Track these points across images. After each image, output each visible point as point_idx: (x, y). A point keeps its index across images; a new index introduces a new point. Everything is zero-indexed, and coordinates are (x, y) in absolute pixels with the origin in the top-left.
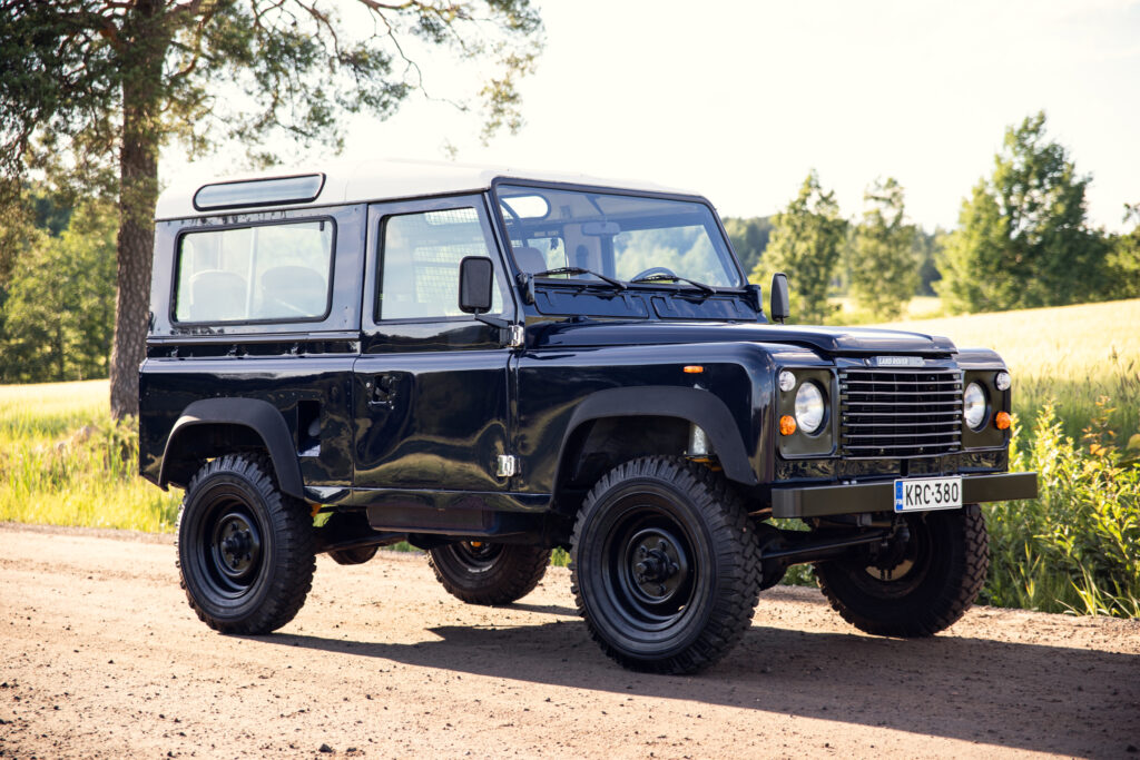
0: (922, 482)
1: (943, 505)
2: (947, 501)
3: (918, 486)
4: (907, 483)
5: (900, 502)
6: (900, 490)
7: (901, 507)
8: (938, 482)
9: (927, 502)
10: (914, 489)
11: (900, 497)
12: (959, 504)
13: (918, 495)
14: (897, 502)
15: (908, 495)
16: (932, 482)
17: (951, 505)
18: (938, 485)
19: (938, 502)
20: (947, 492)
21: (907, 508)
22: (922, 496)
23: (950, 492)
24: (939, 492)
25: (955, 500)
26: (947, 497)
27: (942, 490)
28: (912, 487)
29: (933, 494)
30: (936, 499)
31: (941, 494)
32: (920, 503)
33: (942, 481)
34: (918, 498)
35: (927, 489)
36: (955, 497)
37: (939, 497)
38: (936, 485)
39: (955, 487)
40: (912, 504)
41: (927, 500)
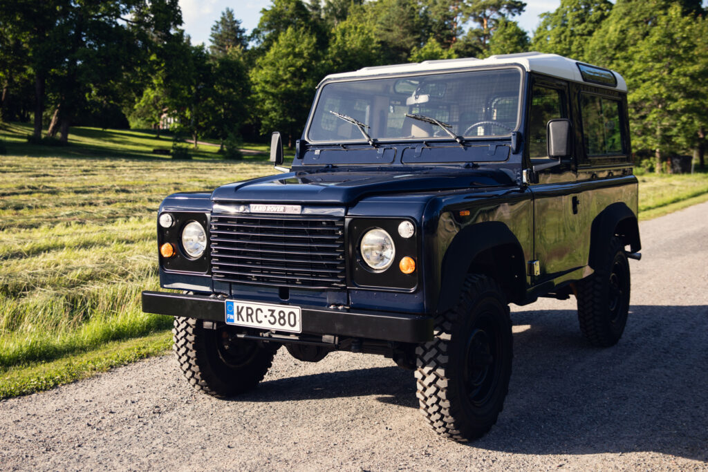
0: (255, 305)
1: (277, 327)
2: (282, 325)
3: (248, 308)
4: (238, 304)
5: (231, 317)
6: (232, 308)
7: (233, 321)
8: (272, 308)
9: (261, 322)
10: (245, 310)
11: (232, 313)
12: (298, 329)
13: (248, 315)
14: (229, 316)
15: (239, 313)
16: (266, 307)
17: (287, 328)
18: (273, 311)
19: (272, 324)
20: (283, 318)
21: (238, 322)
22: (254, 316)
23: (286, 318)
24: (272, 315)
25: (292, 326)
26: (282, 321)
27: (276, 314)
28: (242, 308)
29: (266, 316)
30: (269, 321)
31: (275, 318)
32: (252, 321)
33: (278, 308)
34: (249, 317)
35: (259, 312)
36: (292, 323)
37: (272, 320)
38: (269, 310)
39: (292, 316)
40: (243, 320)
41: (259, 320)
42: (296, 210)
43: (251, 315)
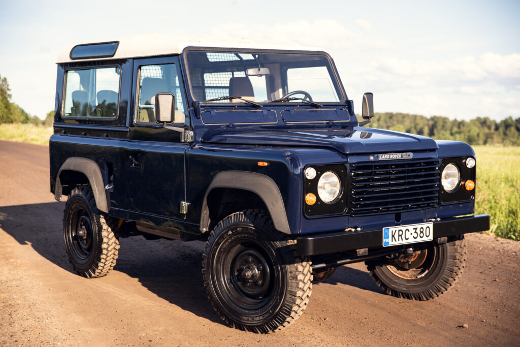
0: (404, 228)
1: (419, 240)
2: (421, 237)
3: (399, 231)
4: (392, 229)
5: (387, 240)
6: (387, 234)
7: (388, 243)
8: (415, 227)
10: (397, 232)
11: (388, 238)
12: (431, 238)
13: (399, 235)
14: (384, 240)
15: (393, 236)
16: (411, 227)
17: (425, 239)
18: (416, 229)
19: (415, 238)
20: (422, 232)
21: (392, 243)
22: (403, 236)
23: (424, 232)
24: (416, 232)
25: (427, 236)
26: (422, 235)
27: (418, 231)
28: (396, 231)
29: (411, 234)
30: (414, 237)
31: (417, 233)
32: (402, 240)
33: (419, 226)
34: (400, 237)
35: (407, 231)
36: (428, 235)
37: (415, 235)
38: (414, 229)
39: (428, 229)
40: (396, 241)
41: (407, 238)
42: (409, 156)
43: (401, 236)
